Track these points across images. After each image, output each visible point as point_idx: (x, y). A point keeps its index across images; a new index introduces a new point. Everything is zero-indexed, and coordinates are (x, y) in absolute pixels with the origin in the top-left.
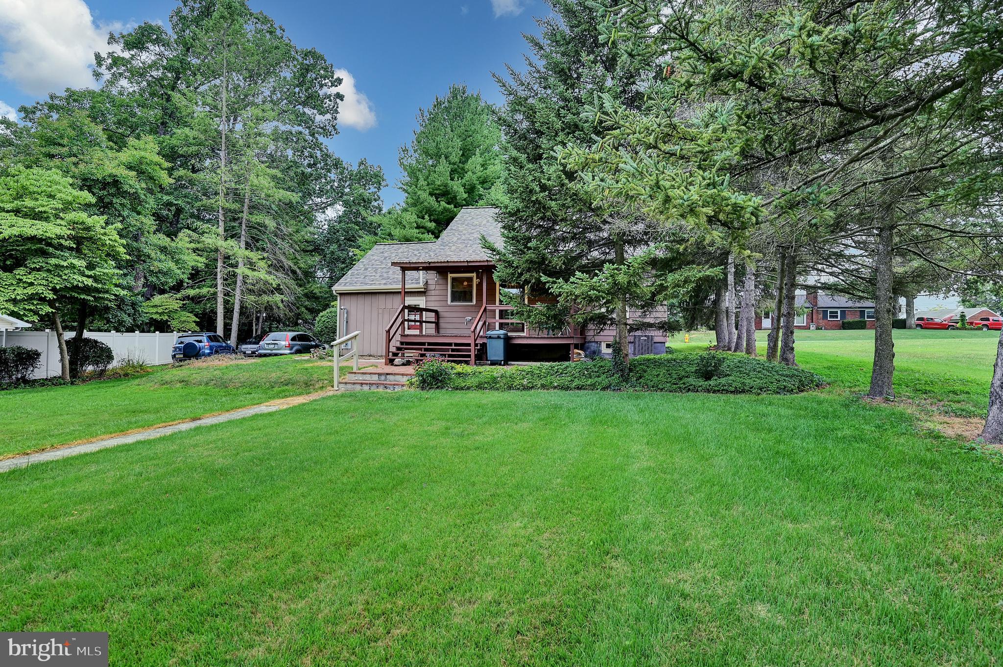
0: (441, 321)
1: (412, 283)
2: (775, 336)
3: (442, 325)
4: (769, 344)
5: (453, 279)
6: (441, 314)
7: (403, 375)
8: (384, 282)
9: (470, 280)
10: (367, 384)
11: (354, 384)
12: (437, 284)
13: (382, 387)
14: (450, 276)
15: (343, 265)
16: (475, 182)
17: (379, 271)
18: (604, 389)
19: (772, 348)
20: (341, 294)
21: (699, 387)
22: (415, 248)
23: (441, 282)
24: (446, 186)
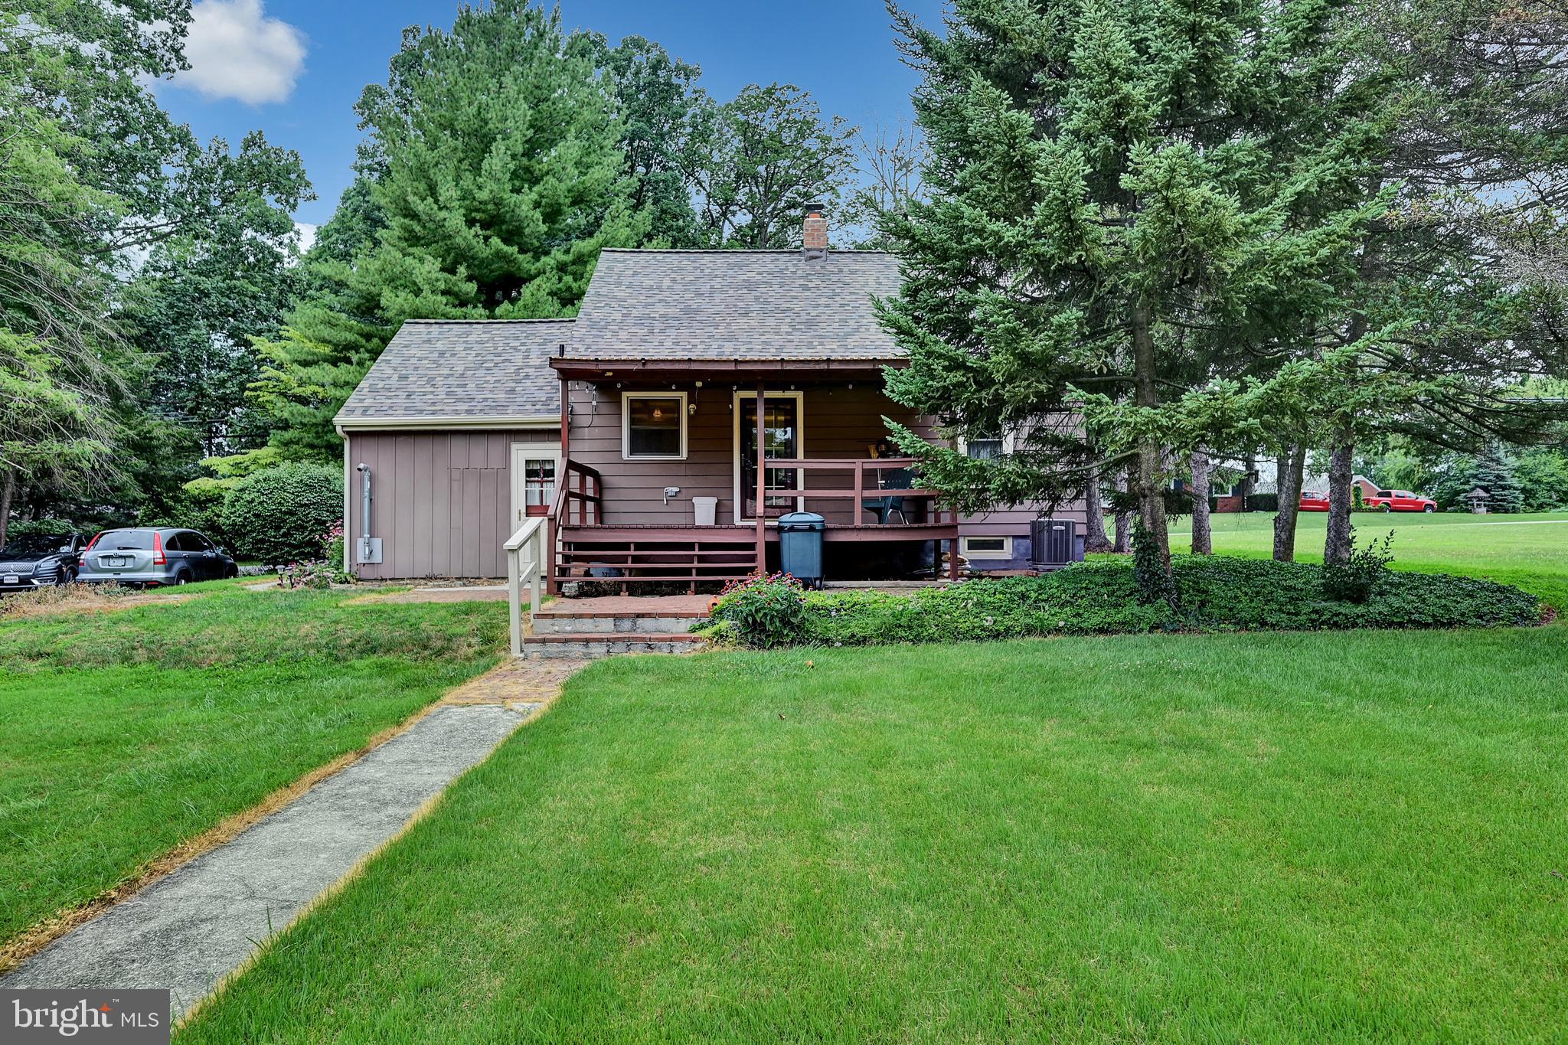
0: (607, 495)
1: (538, 411)
2: (1290, 521)
3: (609, 506)
4: (1277, 536)
5: (632, 402)
6: (608, 481)
7: (676, 616)
8: (465, 407)
9: (673, 406)
10: (600, 640)
11: (567, 641)
12: (596, 412)
13: (641, 645)
14: (626, 396)
15: (223, 374)
16: (562, 200)
17: (439, 381)
18: (1152, 630)
19: (1284, 544)
20: (354, 435)
21: (1358, 617)
22: (507, 334)
23: (605, 409)
24: (498, 203)
